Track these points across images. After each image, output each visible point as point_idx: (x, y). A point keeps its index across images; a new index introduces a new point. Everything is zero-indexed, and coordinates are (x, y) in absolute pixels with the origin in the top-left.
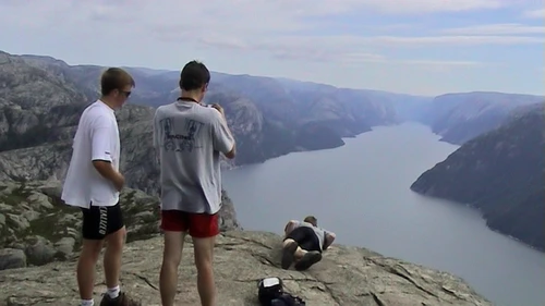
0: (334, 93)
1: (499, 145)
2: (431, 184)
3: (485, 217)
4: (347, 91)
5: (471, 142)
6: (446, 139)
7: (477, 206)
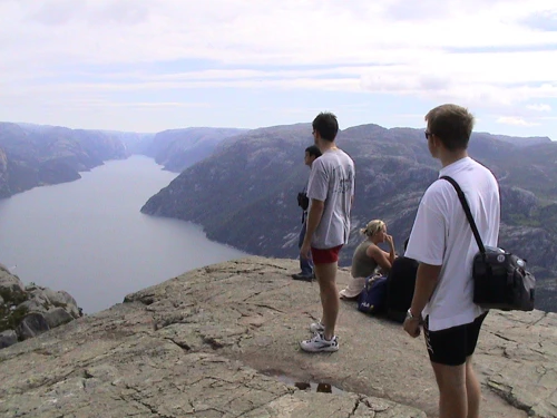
0: (68, 134)
1: (212, 171)
2: (158, 206)
3: (205, 230)
4: (80, 132)
5: (189, 170)
6: (167, 168)
7: (197, 222)
